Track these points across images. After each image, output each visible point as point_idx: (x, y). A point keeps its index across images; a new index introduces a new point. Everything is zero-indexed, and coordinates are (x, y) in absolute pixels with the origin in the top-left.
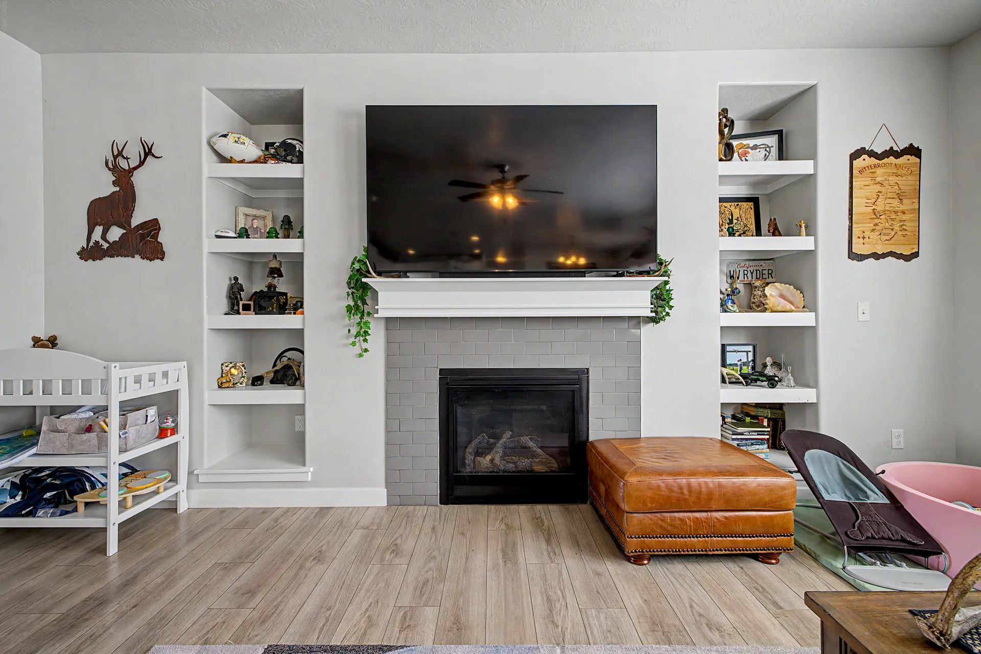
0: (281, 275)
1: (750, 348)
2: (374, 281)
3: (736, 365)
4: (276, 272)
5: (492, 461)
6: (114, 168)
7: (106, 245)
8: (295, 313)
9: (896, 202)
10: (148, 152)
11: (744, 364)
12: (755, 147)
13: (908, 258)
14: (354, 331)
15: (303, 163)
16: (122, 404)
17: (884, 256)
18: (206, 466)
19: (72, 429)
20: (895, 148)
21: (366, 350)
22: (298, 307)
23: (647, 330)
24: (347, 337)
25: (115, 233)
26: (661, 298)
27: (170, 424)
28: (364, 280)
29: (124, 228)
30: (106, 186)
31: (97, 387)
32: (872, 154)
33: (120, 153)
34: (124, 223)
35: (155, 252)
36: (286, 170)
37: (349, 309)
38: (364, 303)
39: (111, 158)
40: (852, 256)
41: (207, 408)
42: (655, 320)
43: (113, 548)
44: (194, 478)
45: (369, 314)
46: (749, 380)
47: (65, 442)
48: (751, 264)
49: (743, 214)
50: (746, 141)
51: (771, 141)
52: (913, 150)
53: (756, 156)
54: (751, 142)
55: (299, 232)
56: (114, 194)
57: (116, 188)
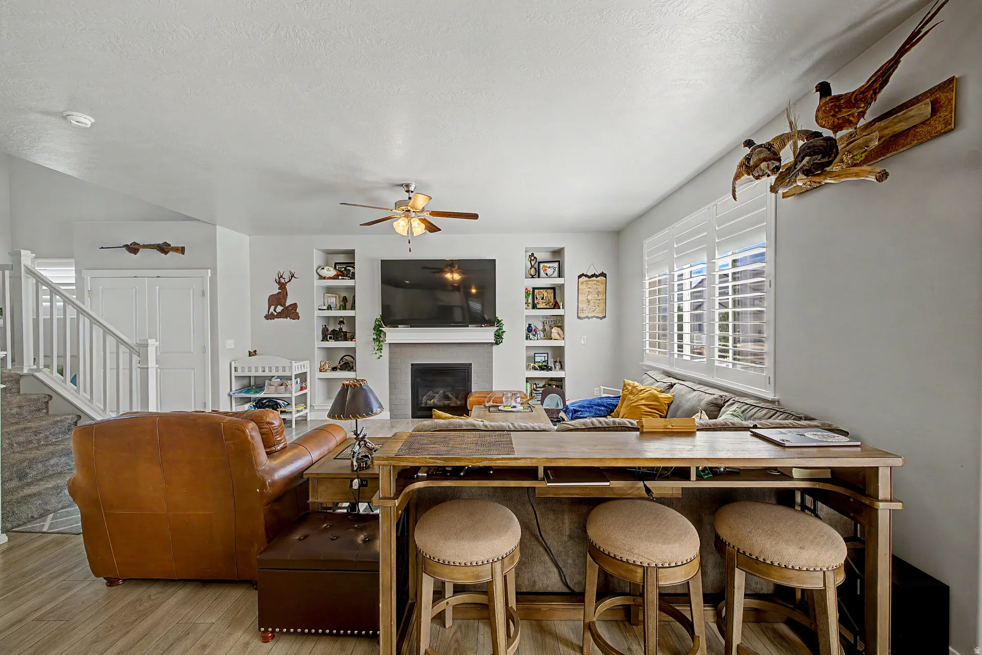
0: (344, 324)
1: (546, 355)
2: (384, 329)
3: (540, 362)
4: (342, 322)
5: (433, 401)
6: (279, 283)
7: (276, 314)
8: (352, 341)
9: (596, 296)
10: (293, 276)
11: (544, 362)
12: (549, 267)
13: (601, 318)
14: (376, 348)
15: (354, 279)
16: (295, 375)
17: (592, 317)
18: (316, 403)
19: (276, 385)
20: (596, 273)
21: (381, 356)
22: (352, 338)
23: (495, 348)
24: (373, 351)
25: (279, 309)
26: (499, 337)
27: (304, 385)
28: (380, 329)
29: (283, 307)
30: (276, 290)
31: (287, 369)
32: (586, 276)
33: (281, 277)
34: (283, 305)
35: (296, 317)
36: (348, 282)
37: (374, 339)
38: (380, 337)
39: (277, 278)
40: (579, 318)
41: (317, 380)
42: (497, 344)
43: (294, 426)
44: (312, 407)
45: (382, 341)
46: (541, 368)
47: (274, 389)
48: (552, 317)
49: (549, 295)
50: (546, 264)
51: (556, 265)
52: (603, 275)
53: (550, 271)
54: (548, 265)
55: (353, 308)
56: (279, 292)
57: (280, 291)
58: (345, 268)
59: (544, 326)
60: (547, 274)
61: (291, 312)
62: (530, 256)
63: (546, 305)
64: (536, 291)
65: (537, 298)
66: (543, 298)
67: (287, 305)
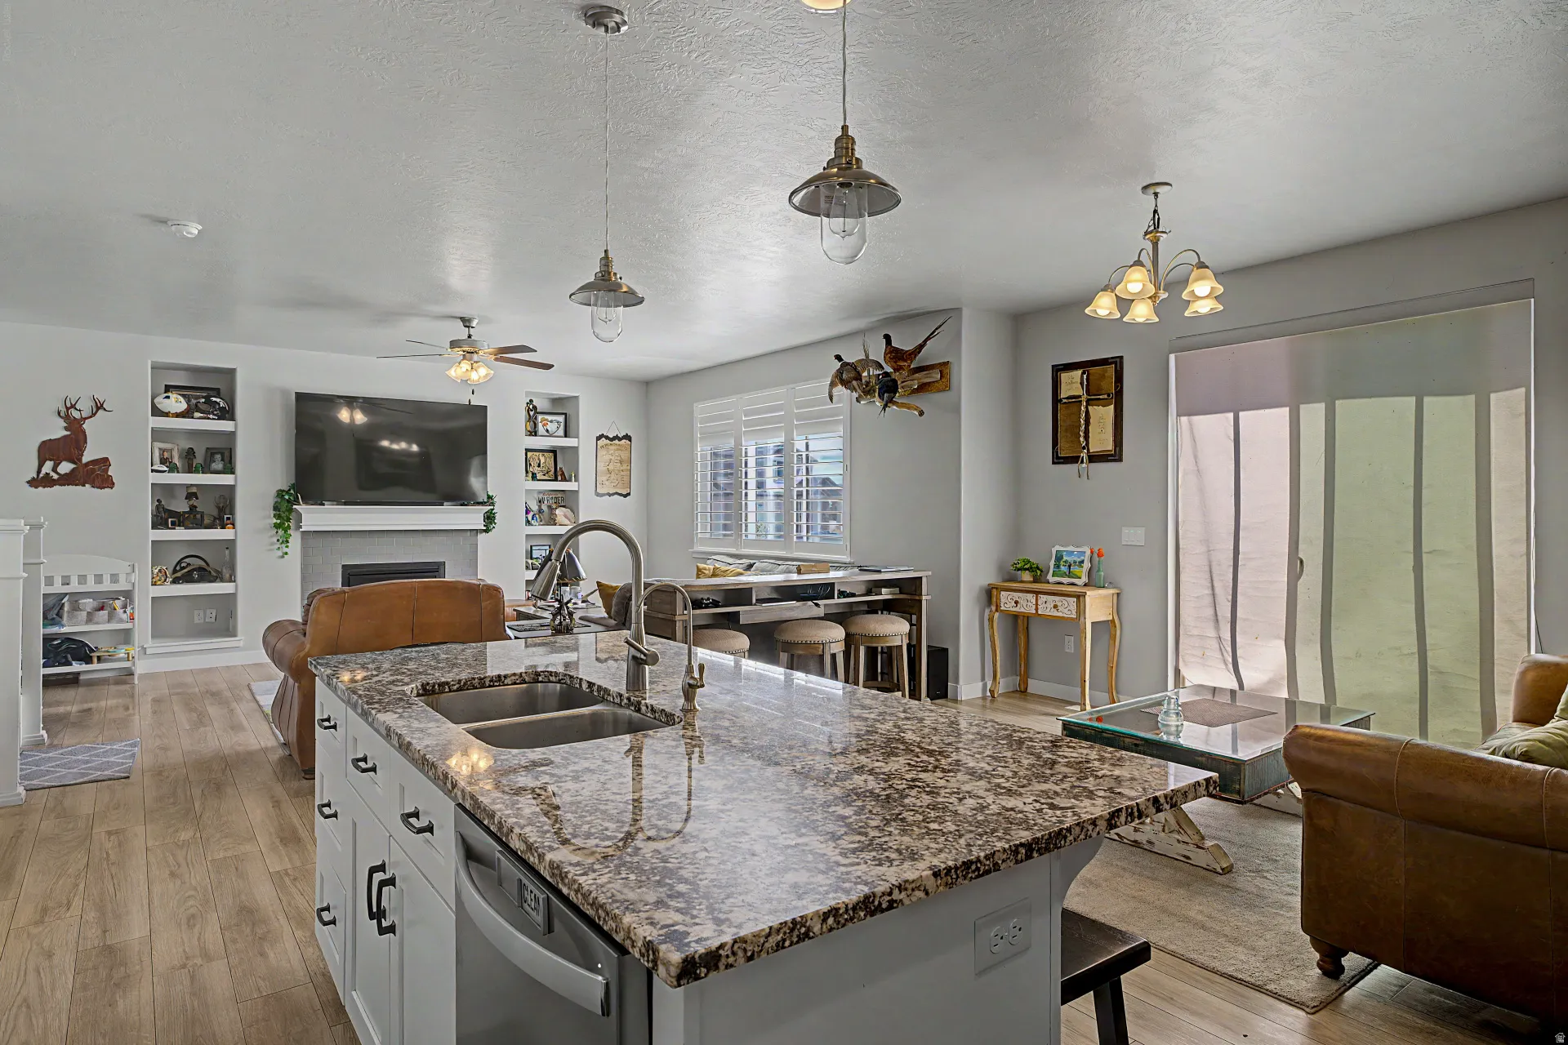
0: (197, 497)
1: (547, 547)
2: (299, 508)
3: (538, 558)
4: (193, 495)
6: (67, 418)
8: (226, 528)
9: (619, 465)
10: (99, 407)
11: (544, 557)
12: (551, 422)
13: (625, 496)
14: (277, 540)
15: (235, 421)
17: (613, 495)
19: (90, 609)
20: (619, 436)
21: (286, 553)
22: (228, 524)
23: (481, 537)
24: (271, 545)
26: (490, 518)
28: (289, 507)
29: (74, 463)
30: (58, 431)
32: (607, 438)
33: (73, 407)
34: (75, 459)
35: (106, 482)
36: (219, 425)
37: (273, 525)
38: (289, 521)
39: (63, 409)
40: (598, 495)
41: (147, 601)
42: (487, 531)
44: (144, 650)
45: (292, 528)
47: (85, 617)
48: (551, 493)
49: (546, 460)
50: (546, 417)
51: (561, 419)
52: (628, 437)
53: (552, 427)
54: (550, 418)
55: (230, 469)
56: (65, 437)
57: (68, 433)
58: (207, 398)
59: (540, 506)
60: (547, 431)
61: (97, 475)
62: (527, 403)
63: (544, 475)
64: (529, 454)
65: (530, 465)
66: (539, 466)
67: (85, 460)
